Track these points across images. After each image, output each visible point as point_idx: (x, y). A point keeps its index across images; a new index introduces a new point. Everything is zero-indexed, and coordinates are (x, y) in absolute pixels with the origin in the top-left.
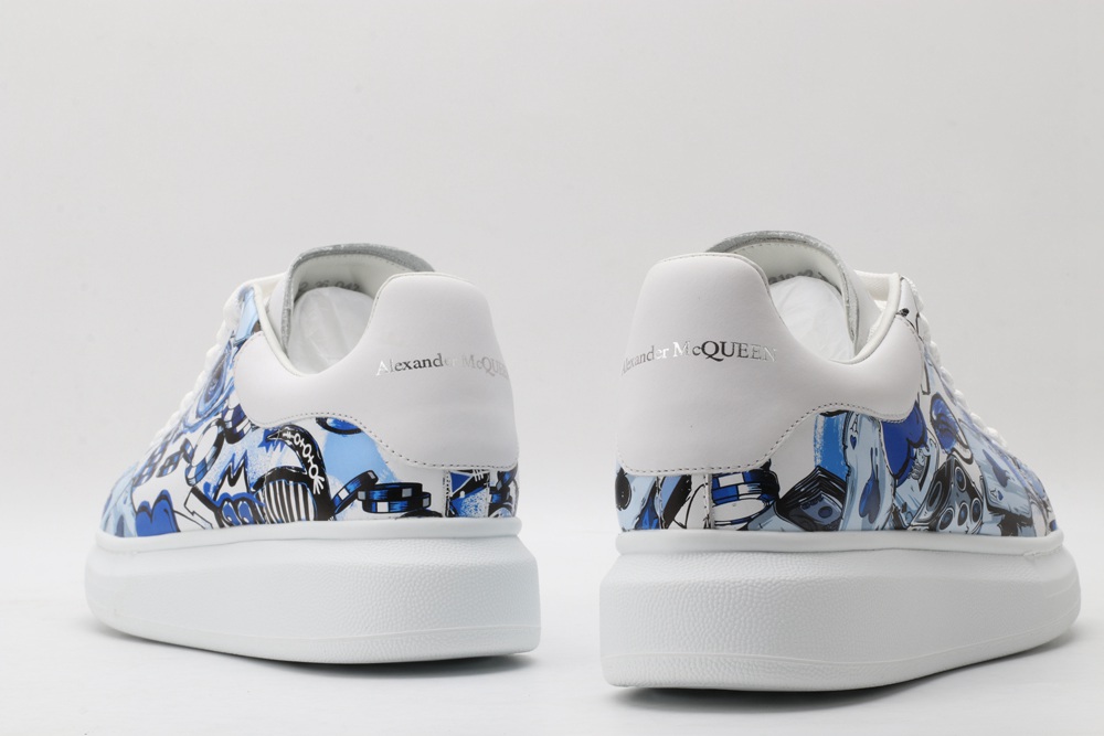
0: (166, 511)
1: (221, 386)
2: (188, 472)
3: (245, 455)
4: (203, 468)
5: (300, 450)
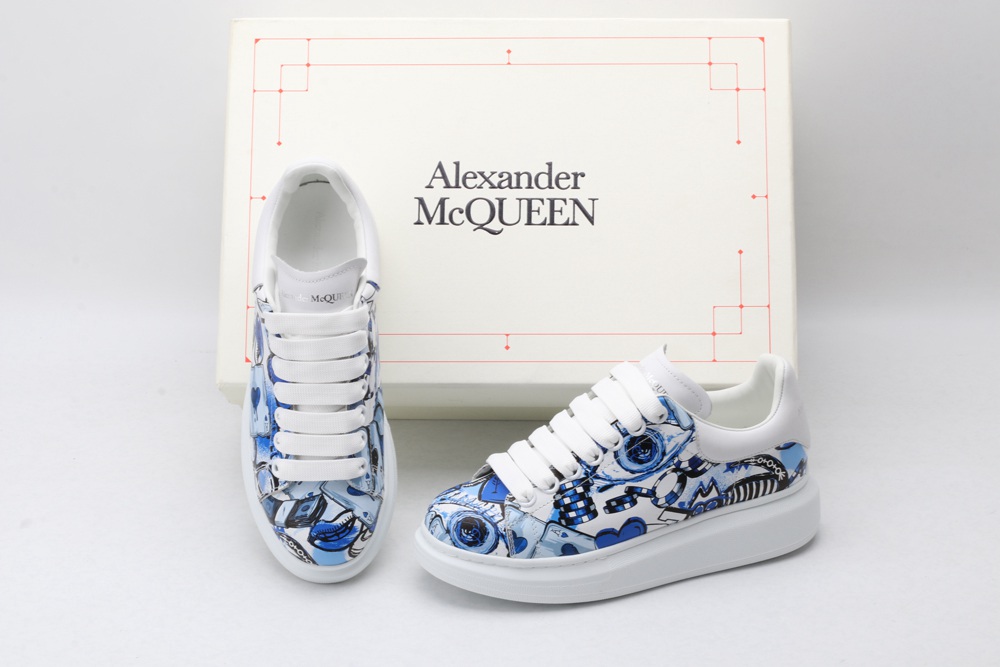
0: (638, 527)
1: (660, 452)
2: (655, 502)
3: (712, 480)
4: (673, 496)
5: (765, 465)
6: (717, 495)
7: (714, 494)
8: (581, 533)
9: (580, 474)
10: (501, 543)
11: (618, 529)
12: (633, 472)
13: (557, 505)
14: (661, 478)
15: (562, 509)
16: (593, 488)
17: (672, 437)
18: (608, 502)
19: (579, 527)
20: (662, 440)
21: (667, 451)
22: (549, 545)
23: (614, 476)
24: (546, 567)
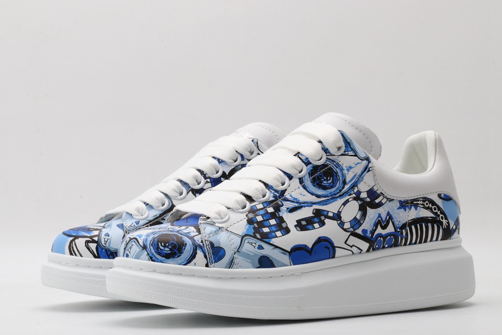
0: (327, 247)
1: (341, 182)
2: (341, 225)
3: (388, 214)
4: (356, 223)
5: (431, 209)
6: (394, 231)
7: (390, 229)
8: (276, 247)
9: (269, 196)
10: (200, 254)
11: (310, 247)
12: (318, 196)
13: (250, 222)
14: (344, 204)
15: (256, 225)
16: (283, 209)
17: (351, 168)
18: (299, 222)
19: (274, 241)
20: (342, 170)
21: (348, 180)
22: (247, 256)
23: (302, 199)
24: (245, 278)
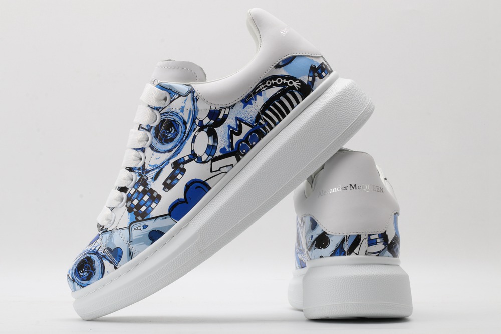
1: (182, 124)
2: (200, 160)
3: (237, 119)
4: (211, 149)
5: (275, 84)
6: (250, 128)
7: (246, 129)
8: (156, 218)
9: (136, 177)
10: (106, 263)
11: (183, 197)
12: (170, 151)
13: (130, 210)
14: (193, 142)
15: (135, 210)
16: (150, 180)
17: (183, 107)
18: (165, 184)
19: (153, 214)
20: (177, 115)
21: (186, 119)
22: (139, 241)
23: (159, 163)
24: (145, 258)
